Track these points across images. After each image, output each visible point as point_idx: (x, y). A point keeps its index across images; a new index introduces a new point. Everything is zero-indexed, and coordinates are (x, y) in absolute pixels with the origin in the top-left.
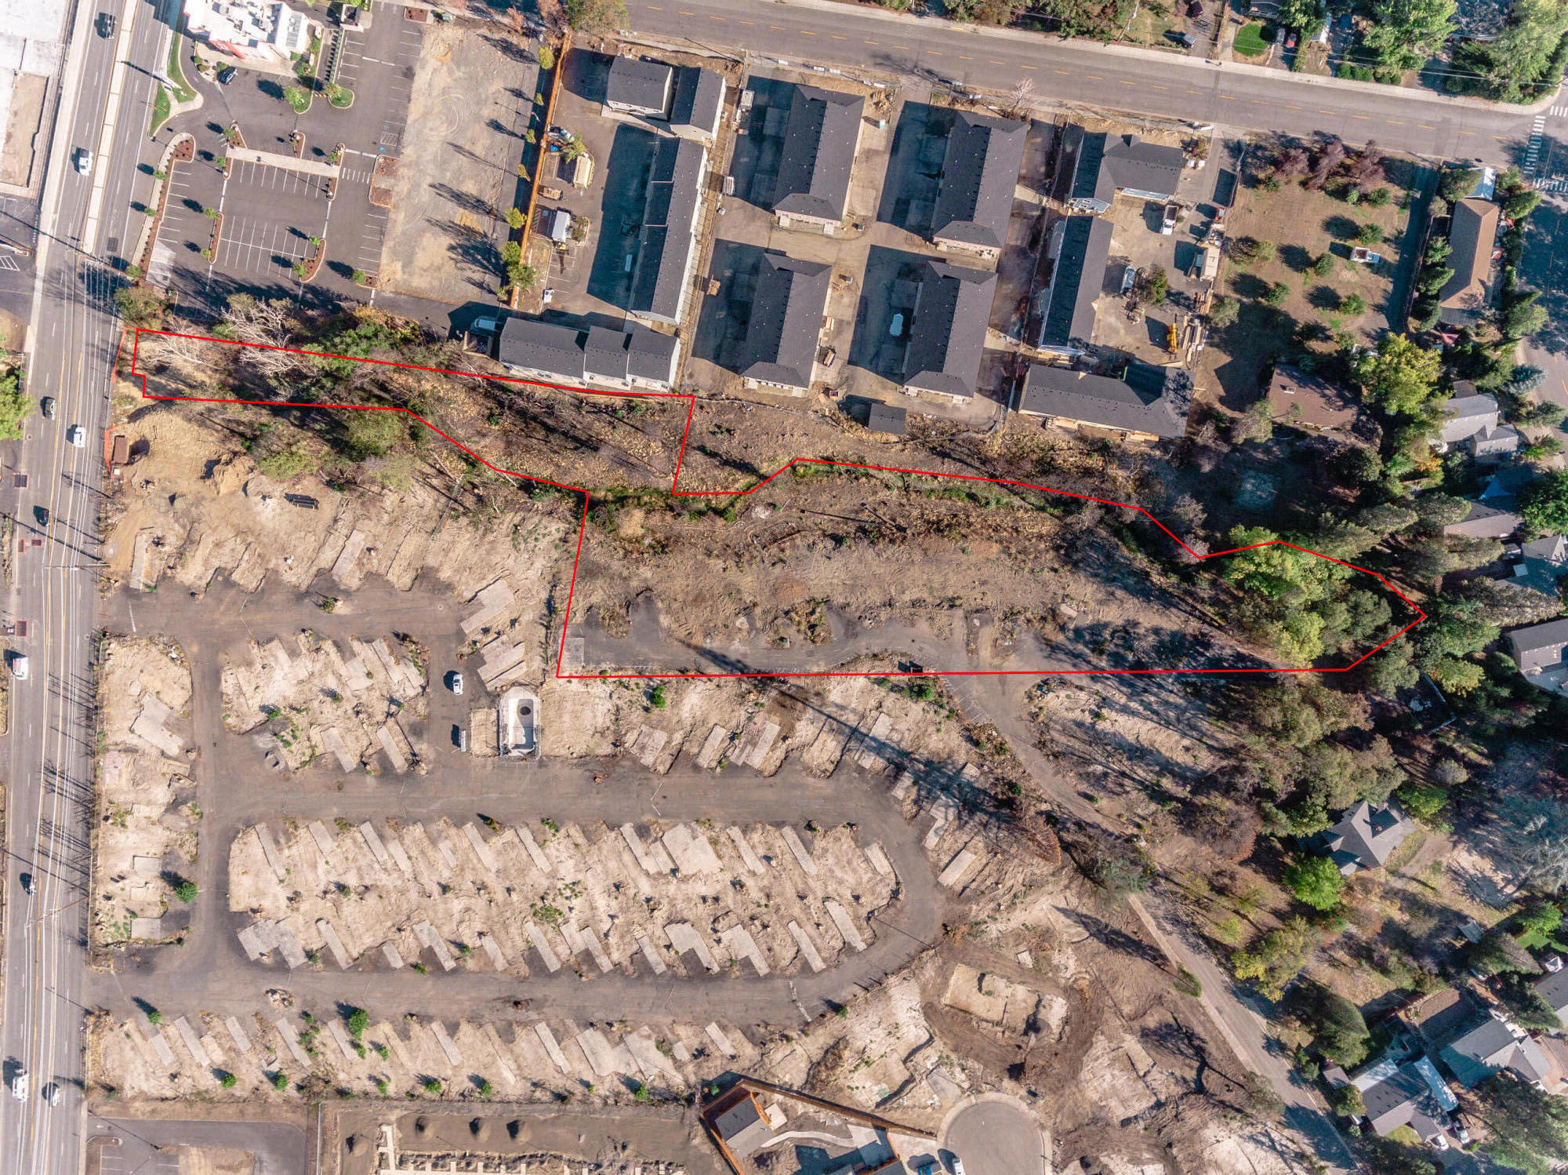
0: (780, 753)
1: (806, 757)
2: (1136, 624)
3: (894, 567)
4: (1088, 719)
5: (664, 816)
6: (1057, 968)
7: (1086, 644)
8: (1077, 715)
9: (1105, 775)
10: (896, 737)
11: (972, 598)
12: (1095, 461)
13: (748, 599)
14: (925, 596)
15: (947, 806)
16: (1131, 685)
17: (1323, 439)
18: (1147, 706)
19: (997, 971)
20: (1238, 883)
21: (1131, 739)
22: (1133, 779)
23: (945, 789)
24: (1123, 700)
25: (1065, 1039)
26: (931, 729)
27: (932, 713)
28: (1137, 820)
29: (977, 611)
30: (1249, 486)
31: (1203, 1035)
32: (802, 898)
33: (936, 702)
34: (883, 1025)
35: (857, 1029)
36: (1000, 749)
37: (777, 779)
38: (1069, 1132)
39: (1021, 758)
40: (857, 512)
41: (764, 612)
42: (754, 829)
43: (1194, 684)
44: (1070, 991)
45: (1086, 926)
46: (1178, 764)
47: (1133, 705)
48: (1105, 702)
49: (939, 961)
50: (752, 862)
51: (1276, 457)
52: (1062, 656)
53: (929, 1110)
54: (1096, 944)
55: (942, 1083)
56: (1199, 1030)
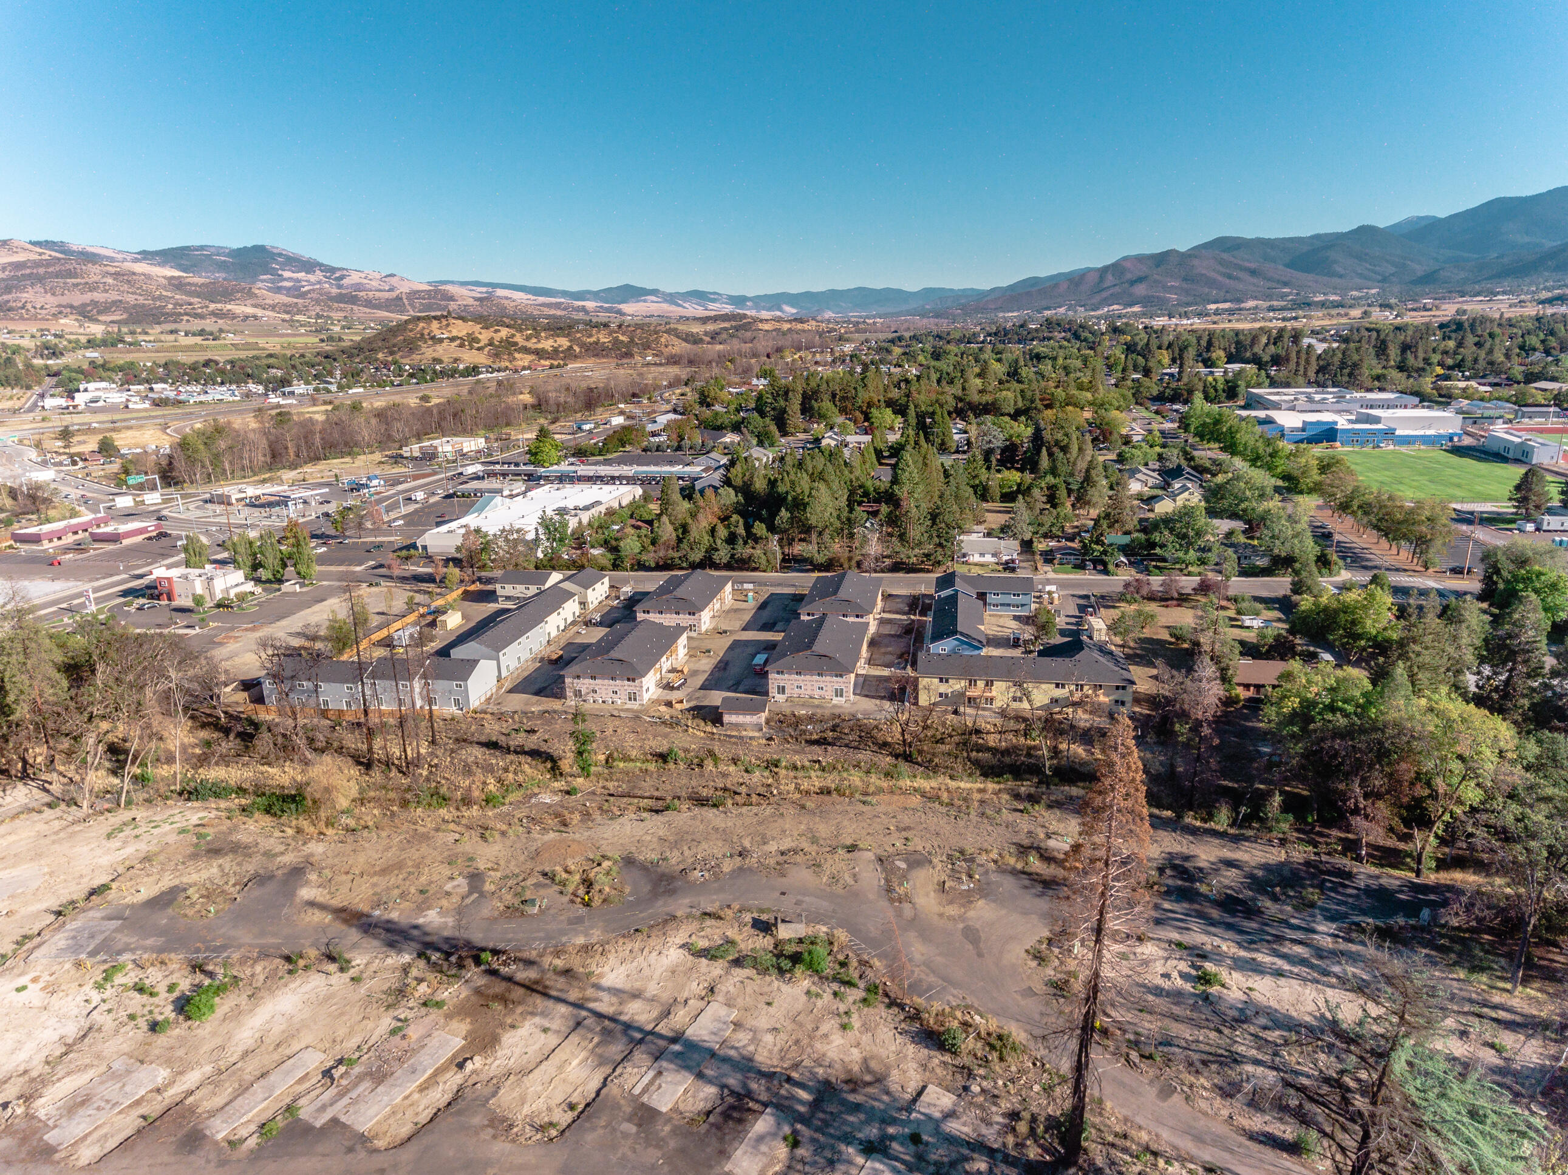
0: (439, 1095)
1: (506, 1097)
10: (742, 1039)
13: (484, 866)
26: (829, 1024)
27: (827, 997)
33: (834, 976)
41: (505, 877)
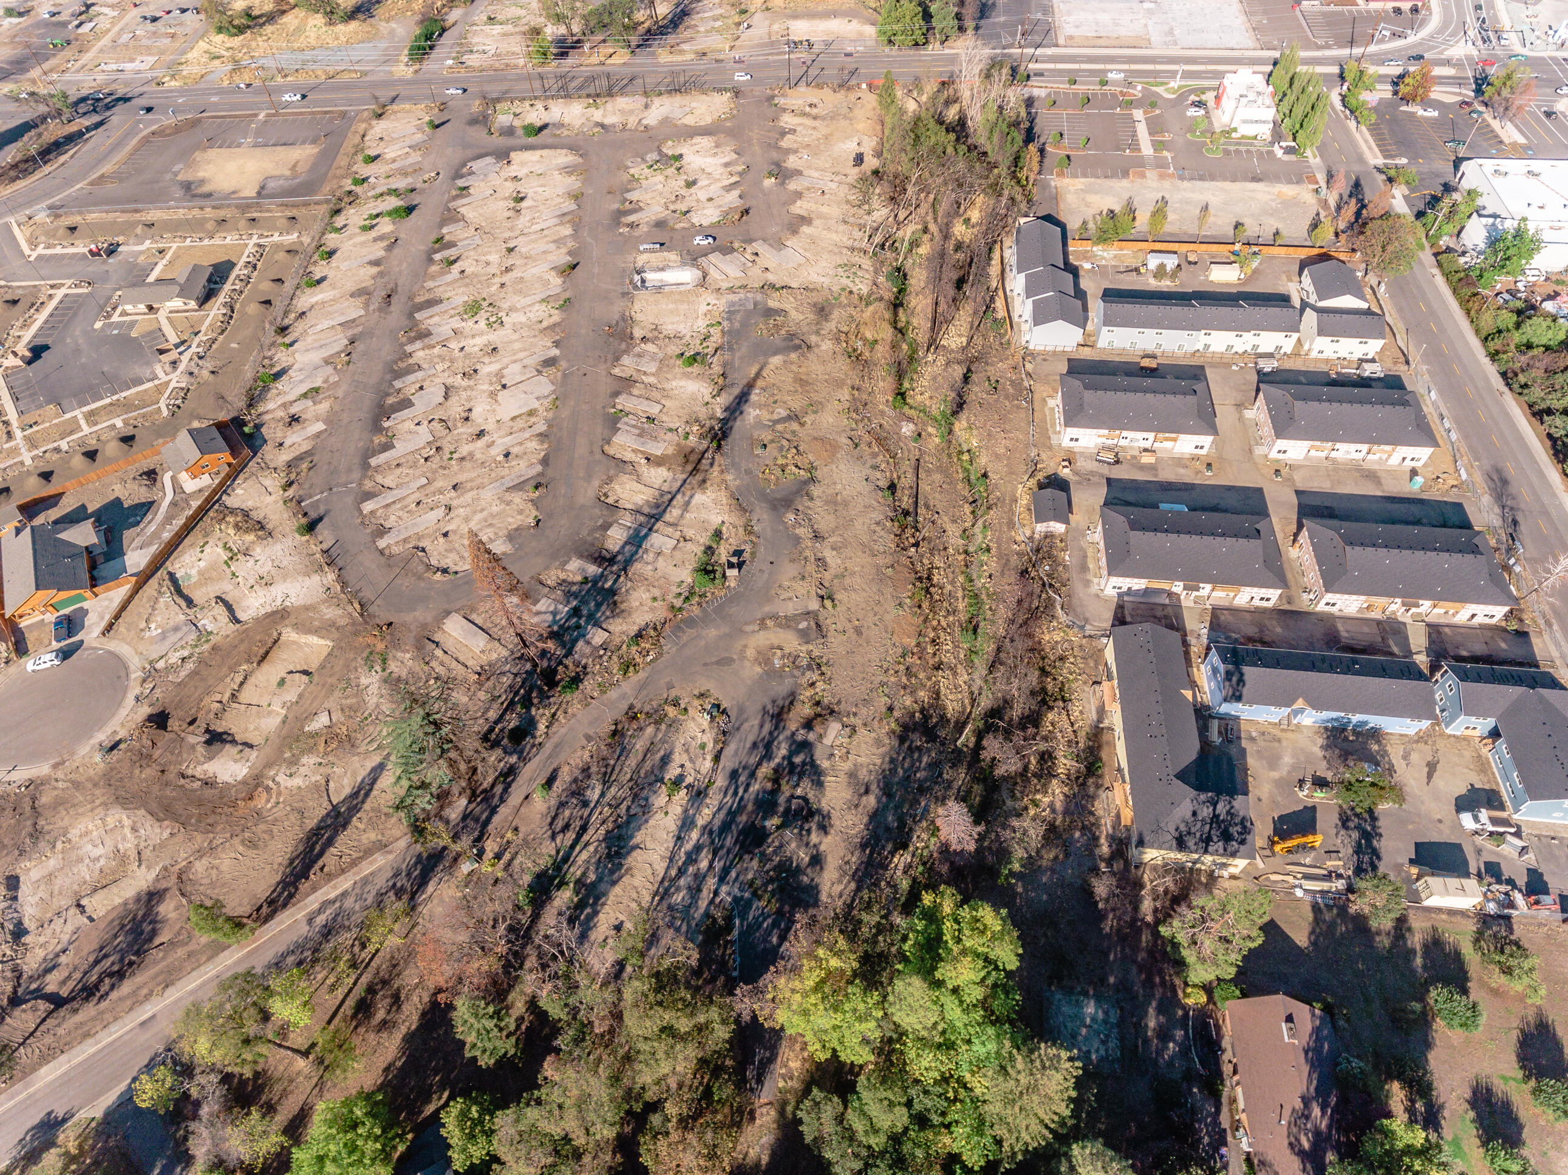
0: (630, 457)
1: (624, 478)
2: (824, 829)
3: (865, 538)
4: (672, 772)
5: (565, 376)
6: (294, 762)
7: (789, 758)
8: (678, 758)
9: (585, 804)
10: (648, 557)
11: (834, 618)
12: (1065, 764)
13: (808, 419)
14: (832, 571)
15: (554, 613)
16: (725, 827)
17: (1220, 1139)
18: (692, 858)
19: (312, 687)
20: (371, 1036)
21: (638, 838)
22: (572, 847)
23: (576, 612)
24: (700, 822)
25: (182, 781)
26: (657, 592)
27: (679, 590)
28: (507, 856)
29: (818, 625)
30: (1090, 1009)
31: (114, 995)
32: (454, 487)
33: (692, 593)
34: (274, 571)
35: (278, 547)
36: (627, 666)
37: (598, 456)
38: (34, 799)
39: (613, 694)
40: (927, 507)
41: (793, 432)
42: (542, 442)
43: (729, 927)
44: (254, 784)
45: (355, 795)
46: (596, 913)
47: (695, 835)
48: (699, 794)
49: (342, 622)
50: (503, 442)
51: (1160, 1052)
52: (768, 727)
53: (143, 625)
54: (317, 811)
55: (173, 638)
56: (126, 987)
